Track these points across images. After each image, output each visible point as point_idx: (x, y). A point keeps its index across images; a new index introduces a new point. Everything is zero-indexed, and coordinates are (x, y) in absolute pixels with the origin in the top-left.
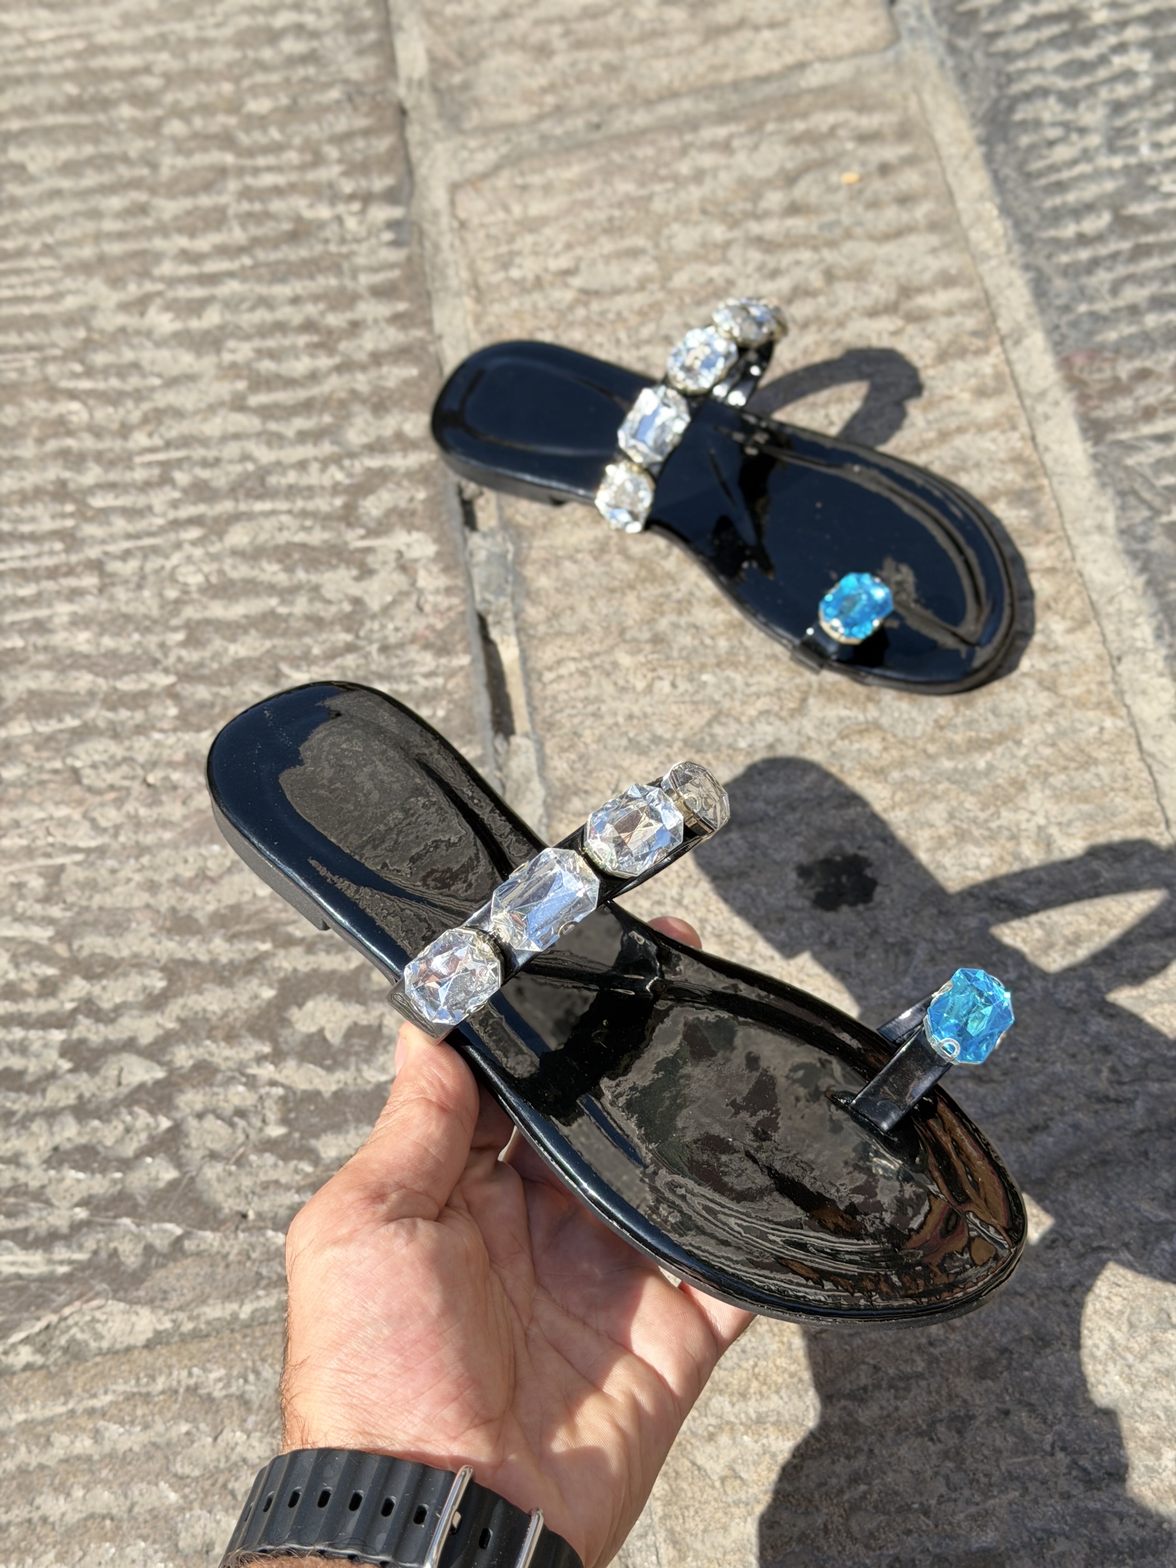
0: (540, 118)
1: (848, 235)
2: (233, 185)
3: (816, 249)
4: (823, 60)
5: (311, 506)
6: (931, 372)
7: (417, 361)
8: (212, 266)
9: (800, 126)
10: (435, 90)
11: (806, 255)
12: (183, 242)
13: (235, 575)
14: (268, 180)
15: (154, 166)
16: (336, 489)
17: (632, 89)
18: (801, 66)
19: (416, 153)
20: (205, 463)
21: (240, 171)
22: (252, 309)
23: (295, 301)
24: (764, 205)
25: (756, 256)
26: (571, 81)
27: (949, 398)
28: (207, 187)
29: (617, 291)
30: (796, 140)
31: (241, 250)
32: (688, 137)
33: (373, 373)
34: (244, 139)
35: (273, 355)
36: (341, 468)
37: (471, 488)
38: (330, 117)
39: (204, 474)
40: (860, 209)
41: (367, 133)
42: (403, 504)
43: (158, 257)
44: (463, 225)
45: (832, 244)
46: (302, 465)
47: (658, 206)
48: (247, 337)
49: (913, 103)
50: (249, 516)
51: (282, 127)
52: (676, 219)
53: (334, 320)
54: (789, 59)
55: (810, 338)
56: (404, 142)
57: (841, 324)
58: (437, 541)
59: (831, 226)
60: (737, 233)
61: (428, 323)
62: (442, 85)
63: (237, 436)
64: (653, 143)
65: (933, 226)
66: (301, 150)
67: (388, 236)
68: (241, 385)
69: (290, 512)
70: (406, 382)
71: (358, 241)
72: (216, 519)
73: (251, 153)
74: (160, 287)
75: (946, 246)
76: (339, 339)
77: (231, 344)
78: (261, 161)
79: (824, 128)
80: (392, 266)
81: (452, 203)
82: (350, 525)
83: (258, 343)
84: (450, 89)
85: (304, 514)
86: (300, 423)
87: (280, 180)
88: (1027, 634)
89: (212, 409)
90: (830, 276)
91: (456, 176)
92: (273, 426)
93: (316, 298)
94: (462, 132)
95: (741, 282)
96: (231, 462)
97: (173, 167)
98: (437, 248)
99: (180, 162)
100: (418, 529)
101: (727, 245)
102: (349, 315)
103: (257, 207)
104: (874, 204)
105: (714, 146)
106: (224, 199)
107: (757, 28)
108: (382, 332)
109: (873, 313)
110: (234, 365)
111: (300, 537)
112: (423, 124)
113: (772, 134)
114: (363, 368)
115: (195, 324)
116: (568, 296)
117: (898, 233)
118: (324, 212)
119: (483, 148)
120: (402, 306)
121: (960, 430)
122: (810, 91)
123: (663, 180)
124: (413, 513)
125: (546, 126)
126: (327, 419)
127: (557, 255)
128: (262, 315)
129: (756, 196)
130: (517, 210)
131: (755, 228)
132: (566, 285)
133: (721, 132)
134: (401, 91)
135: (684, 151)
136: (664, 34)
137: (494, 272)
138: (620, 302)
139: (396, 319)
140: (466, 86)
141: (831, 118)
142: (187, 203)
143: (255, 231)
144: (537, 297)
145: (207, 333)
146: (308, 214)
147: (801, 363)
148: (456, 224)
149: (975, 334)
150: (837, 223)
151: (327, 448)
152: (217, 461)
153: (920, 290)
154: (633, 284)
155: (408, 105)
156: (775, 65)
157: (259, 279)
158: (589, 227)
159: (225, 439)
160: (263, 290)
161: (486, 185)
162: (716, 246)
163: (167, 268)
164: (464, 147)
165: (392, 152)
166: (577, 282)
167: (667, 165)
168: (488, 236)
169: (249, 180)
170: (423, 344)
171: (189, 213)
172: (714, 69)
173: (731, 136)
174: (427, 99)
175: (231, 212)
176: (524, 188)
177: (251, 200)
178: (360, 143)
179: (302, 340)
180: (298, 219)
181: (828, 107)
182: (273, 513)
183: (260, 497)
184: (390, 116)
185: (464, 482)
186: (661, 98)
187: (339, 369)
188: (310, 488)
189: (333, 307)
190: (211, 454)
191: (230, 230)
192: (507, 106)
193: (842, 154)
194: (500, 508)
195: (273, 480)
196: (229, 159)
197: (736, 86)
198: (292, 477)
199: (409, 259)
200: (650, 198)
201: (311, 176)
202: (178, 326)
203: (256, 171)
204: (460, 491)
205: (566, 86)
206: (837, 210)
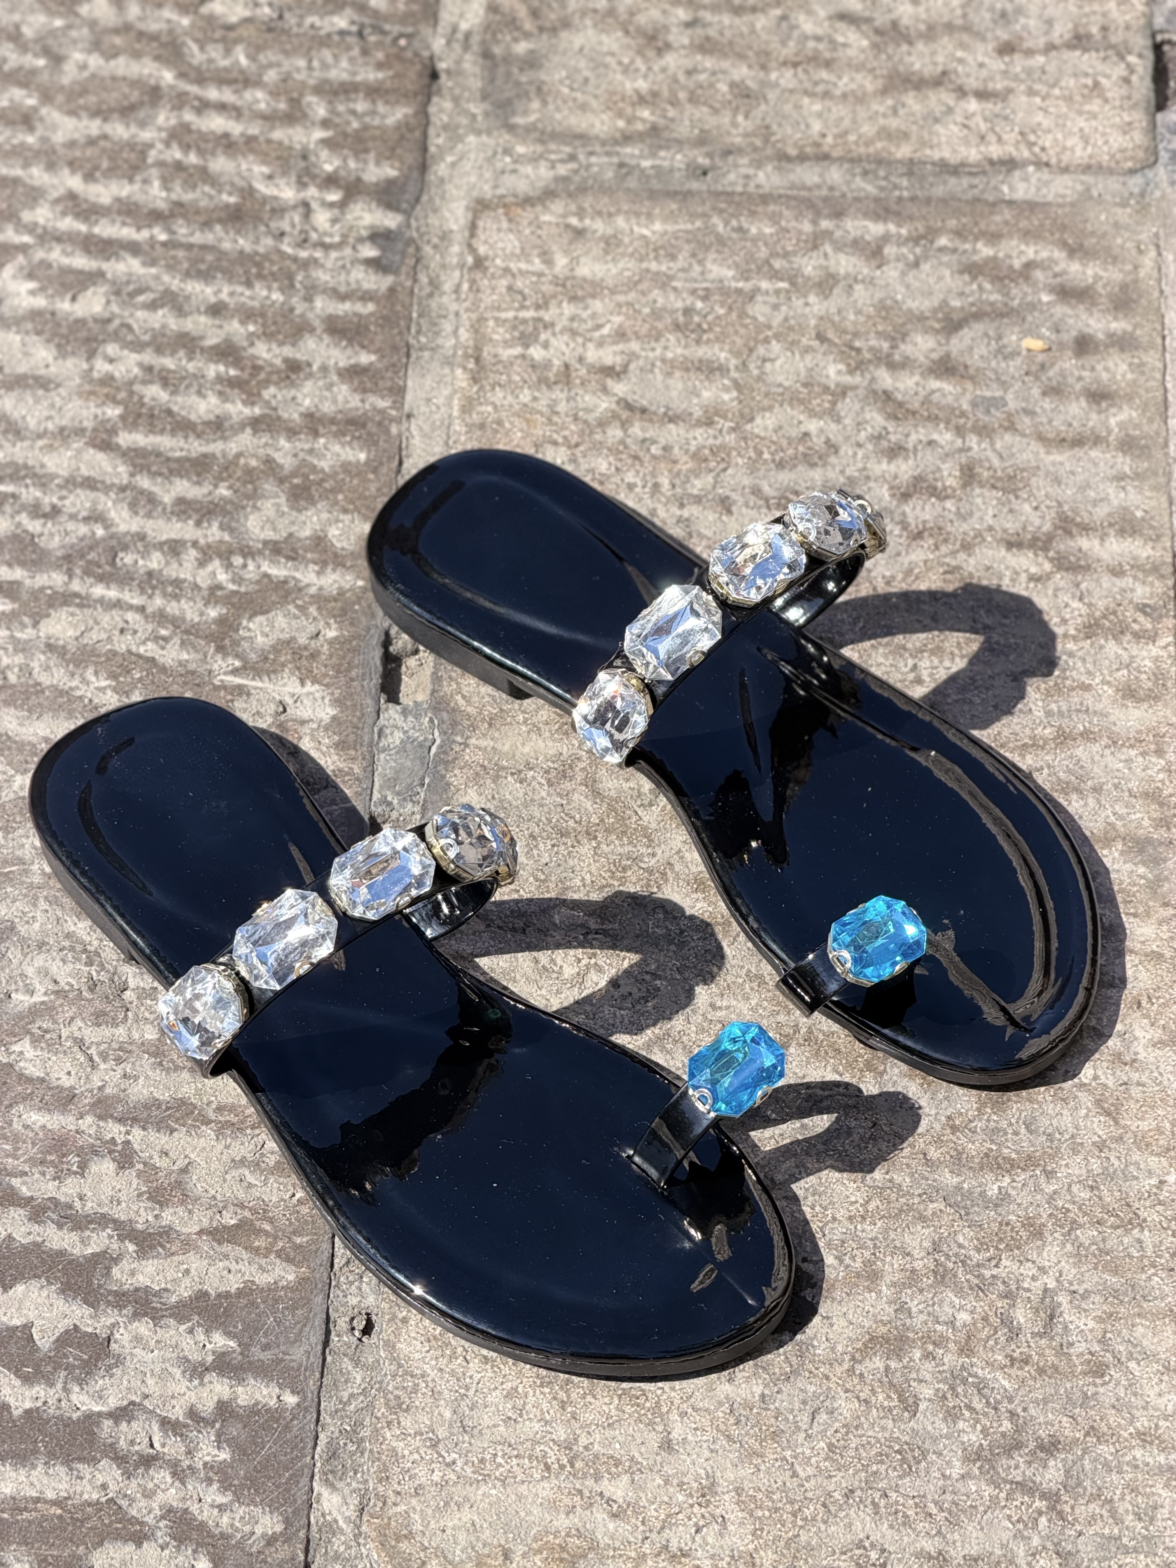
0: (627, 138)
1: (1010, 426)
2: (164, 118)
3: (960, 431)
4: (1041, 164)
5: (173, 608)
6: (1070, 646)
7: (370, 442)
8: (106, 229)
9: (985, 251)
10: (487, 55)
11: (945, 437)
12: (75, 182)
13: (45, 679)
14: (217, 123)
15: (57, 60)
16: (214, 593)
17: (766, 132)
18: (1010, 165)
19: (437, 141)
20: (36, 511)
21: (180, 101)
22: (153, 306)
23: (216, 310)
24: (906, 348)
25: (876, 419)
26: (682, 95)
27: (1087, 688)
28: (126, 111)
29: (673, 418)
30: (973, 270)
31: (156, 217)
32: (825, 224)
33: (303, 443)
34: (196, 55)
35: (165, 379)
36: (229, 566)
37: (402, 641)
38: (327, 54)
39: (34, 526)
40: (1036, 392)
41: (373, 92)
42: (302, 640)
43: (34, 195)
44: (479, 263)
45: (984, 431)
46: (174, 548)
47: (759, 310)
48: (137, 346)
49: (1148, 261)
50: (83, 602)
51: (255, 50)
52: (778, 336)
53: (263, 351)
54: (995, 151)
55: (918, 555)
56: (424, 117)
57: (967, 547)
58: (337, 702)
59: (991, 404)
60: (857, 379)
61: (399, 392)
62: (497, 50)
63: (90, 484)
64: (774, 219)
65: (1127, 445)
66: (275, 94)
67: (369, 252)
68: (113, 412)
69: (142, 609)
70: (346, 467)
71: (326, 247)
72: (36, 594)
73: (201, 77)
74: (26, 239)
75: (1138, 476)
76: (267, 383)
77: (111, 349)
78: (213, 94)
79: (1017, 264)
80: (366, 297)
81: (473, 228)
82: (220, 649)
83: (148, 357)
84: (508, 59)
85: (161, 617)
86: (183, 487)
87: (235, 128)
88: (1101, 1035)
89: (64, 435)
90: (969, 475)
91: (487, 191)
92: (144, 482)
93: (247, 315)
94: (511, 128)
95: (846, 450)
96: (73, 517)
97: (83, 67)
98: (435, 285)
99: (95, 61)
100: (315, 681)
101: (843, 391)
102: (288, 351)
103: (193, 158)
104: (1055, 391)
105: (857, 245)
106: (147, 135)
107: (961, 92)
108: (329, 387)
109: (1013, 544)
110: (108, 380)
111: (149, 649)
112: (456, 100)
113: (941, 250)
114: (292, 433)
115: (64, 306)
116: (604, 405)
117: (1078, 442)
118: (288, 193)
119: (534, 160)
120: (365, 358)
121: (1088, 736)
122: (1011, 203)
123: (775, 275)
124: (314, 656)
125: (630, 151)
126: (224, 491)
127: (600, 344)
128: (163, 318)
129: (899, 336)
130: (561, 262)
131: (885, 379)
132: (605, 390)
133: (875, 229)
134: (438, 44)
135: (815, 242)
136: (828, 64)
137: (507, 344)
138: (673, 433)
139: (352, 373)
140: (532, 62)
141: (1030, 252)
142: (94, 127)
143: (179, 193)
144: (559, 394)
145: (81, 322)
146: (263, 188)
147: (899, 586)
148: (470, 260)
149: (1143, 609)
150: (1000, 403)
151: (214, 533)
152: (55, 512)
153: (1086, 529)
154: (698, 413)
155: (442, 66)
156: (973, 154)
157: (171, 268)
158: (657, 314)
159: (72, 483)
160: (174, 283)
161: (527, 215)
162: (826, 389)
163: (42, 215)
164: (507, 151)
165: (404, 126)
166: (620, 388)
167: (786, 255)
168: (510, 288)
169: (188, 116)
170: (383, 421)
171: (91, 142)
172: (885, 134)
173: (886, 238)
174: (470, 64)
175: (152, 155)
176: (579, 233)
177: (186, 148)
178: (361, 106)
179: (213, 370)
180: (248, 192)
181: (1028, 235)
182: (118, 604)
183: (102, 579)
184: (413, 77)
185: (394, 630)
186: (802, 158)
187: (256, 424)
188: (177, 583)
189: (268, 336)
190: (48, 500)
191: (145, 181)
192: (584, 107)
193: (1032, 307)
194: (436, 679)
195: (127, 558)
196: (168, 77)
197: (911, 167)
198: (155, 561)
199: (392, 290)
200: (751, 297)
201: (278, 134)
202: (41, 302)
203: (203, 106)
204: (387, 642)
205: (674, 102)
206: (1005, 385)
